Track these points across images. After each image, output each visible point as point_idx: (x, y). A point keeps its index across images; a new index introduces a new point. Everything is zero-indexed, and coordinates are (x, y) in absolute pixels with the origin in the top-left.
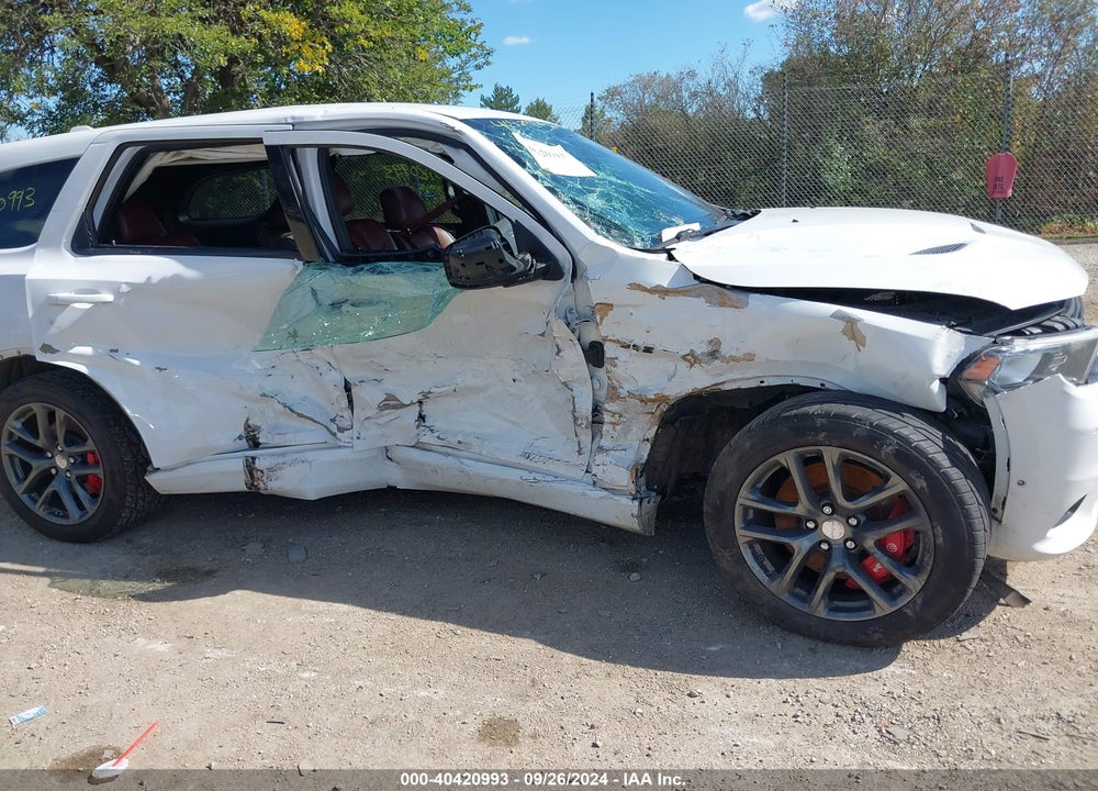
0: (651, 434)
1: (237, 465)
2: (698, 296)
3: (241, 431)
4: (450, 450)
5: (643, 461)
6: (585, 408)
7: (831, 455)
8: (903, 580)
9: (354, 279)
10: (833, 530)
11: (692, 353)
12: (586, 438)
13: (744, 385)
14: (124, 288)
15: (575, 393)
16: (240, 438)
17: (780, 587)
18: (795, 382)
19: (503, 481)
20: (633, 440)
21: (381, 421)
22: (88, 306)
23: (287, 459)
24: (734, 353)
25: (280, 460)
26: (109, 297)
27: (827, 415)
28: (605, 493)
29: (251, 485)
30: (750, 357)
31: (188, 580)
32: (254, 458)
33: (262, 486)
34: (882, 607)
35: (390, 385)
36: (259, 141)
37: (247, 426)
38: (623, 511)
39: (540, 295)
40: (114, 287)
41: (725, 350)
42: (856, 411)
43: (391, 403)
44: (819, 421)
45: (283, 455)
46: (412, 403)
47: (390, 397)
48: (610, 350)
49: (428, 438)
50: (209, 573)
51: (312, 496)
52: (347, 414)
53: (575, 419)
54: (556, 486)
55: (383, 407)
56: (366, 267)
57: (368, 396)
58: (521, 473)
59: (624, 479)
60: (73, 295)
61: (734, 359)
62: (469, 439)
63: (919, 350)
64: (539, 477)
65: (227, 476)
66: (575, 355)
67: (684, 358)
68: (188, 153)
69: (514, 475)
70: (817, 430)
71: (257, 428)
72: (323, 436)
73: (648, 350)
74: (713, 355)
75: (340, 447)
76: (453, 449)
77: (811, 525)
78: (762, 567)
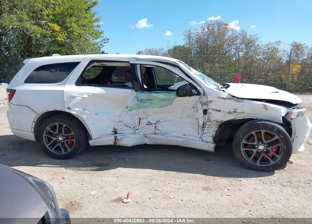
0: (216, 130)
1: (112, 138)
2: (232, 100)
3: (113, 130)
4: (163, 135)
5: (214, 135)
6: (201, 124)
7: (263, 132)
8: (277, 157)
9: (151, 94)
10: (261, 147)
11: (230, 112)
12: (200, 131)
13: (241, 118)
14: (91, 94)
15: (199, 121)
16: (113, 131)
17: (250, 160)
18: (252, 118)
19: (178, 141)
20: (211, 132)
21: (146, 128)
22: (81, 98)
23: (124, 137)
24: (240, 111)
25: (123, 137)
26: (87, 96)
27: (262, 124)
28: (206, 143)
29: (115, 143)
30: (243, 112)
31: (103, 166)
32: (117, 136)
33: (118, 143)
34: (272, 162)
35: (149, 119)
36: (129, 62)
37: (114, 129)
38: (211, 147)
40: (88, 94)
41: (238, 111)
42: (268, 123)
43: (149, 123)
44: (261, 125)
45: (124, 135)
46: (154, 123)
47: (149, 122)
48: (210, 111)
49: (157, 132)
51: (130, 145)
52: (138, 126)
53: (199, 126)
54: (193, 142)
55: (147, 124)
56: (154, 92)
57: (144, 122)
58: (183, 139)
59: (211, 139)
60: (77, 95)
61: (240, 113)
62: (168, 132)
63: (279, 111)
64: (188, 140)
65: (109, 141)
66: (201, 112)
67: (228, 113)
68: (103, 63)
69: (182, 140)
70: (261, 127)
71: (116, 129)
72: (132, 131)
73: (220, 111)
74: (235, 112)
75: (136, 134)
77: (257, 147)
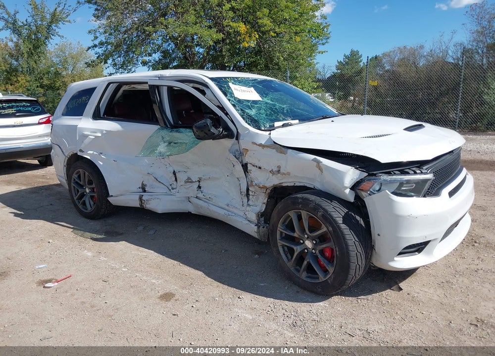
0: (265, 201)
1: (137, 197)
2: (274, 149)
3: (140, 186)
4: (207, 200)
5: (262, 211)
6: (244, 189)
7: (304, 214)
8: (327, 268)
9: (171, 134)
11: (272, 170)
12: (245, 200)
13: (289, 185)
14: (104, 132)
15: (241, 182)
16: (139, 188)
17: (290, 265)
18: (305, 185)
19: (220, 214)
20: (260, 203)
21: (186, 187)
22: (94, 137)
23: (153, 197)
24: (284, 172)
25: (151, 197)
26: (100, 135)
27: (302, 198)
28: (248, 222)
29: (141, 205)
30: (289, 174)
31: (112, 235)
32: (142, 196)
33: (144, 206)
34: (321, 278)
35: (190, 174)
36: (147, 83)
37: (143, 184)
38: (252, 229)
39: (227, 143)
40: (101, 131)
41: (282, 171)
42: (312, 197)
43: (189, 181)
44: (300, 200)
45: (152, 195)
46: (196, 181)
47: (189, 178)
48: (250, 167)
49: (200, 195)
50: (122, 234)
51: (160, 212)
52: (175, 183)
53: (241, 192)
54: (234, 217)
55: (186, 182)
56: (175, 130)
57: (182, 177)
58: (225, 211)
59: (254, 217)
60: (90, 133)
61: (284, 174)
64: (230, 213)
65: (132, 201)
66: (239, 168)
67: (270, 171)
68: (133, 86)
69: (222, 212)
70: (299, 204)
71: (146, 185)
72: (166, 190)
73: (260, 168)
74: (279, 172)
75: (172, 195)
76: (208, 200)
77: (302, 242)
78: (286, 256)
